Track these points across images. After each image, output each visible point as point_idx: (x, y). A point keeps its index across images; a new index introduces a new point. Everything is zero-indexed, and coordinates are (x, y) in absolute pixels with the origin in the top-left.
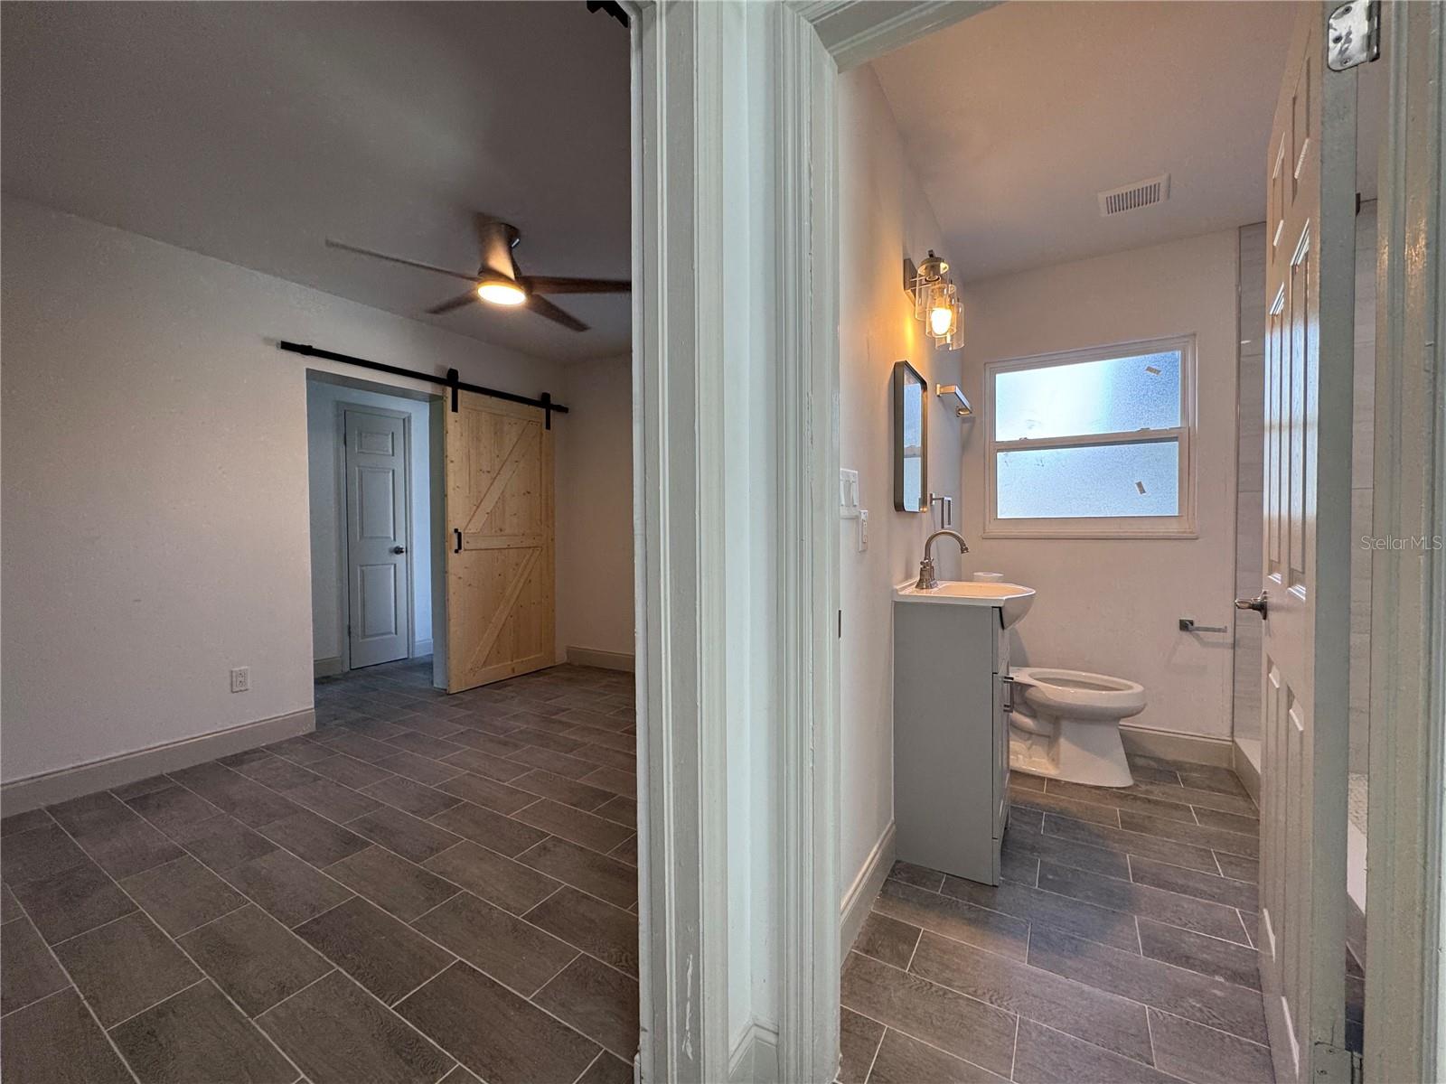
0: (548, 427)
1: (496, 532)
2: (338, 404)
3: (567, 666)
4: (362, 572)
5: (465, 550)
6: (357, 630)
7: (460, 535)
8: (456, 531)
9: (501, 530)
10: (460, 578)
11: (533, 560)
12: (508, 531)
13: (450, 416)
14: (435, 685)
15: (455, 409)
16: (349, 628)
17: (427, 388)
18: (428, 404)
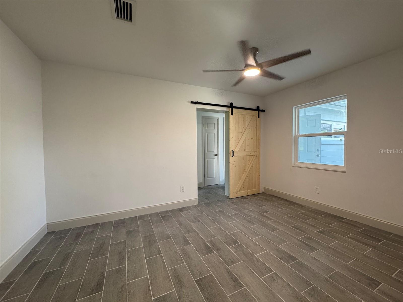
0: (259, 117)
1: (243, 151)
2: (203, 117)
3: (264, 194)
4: (208, 161)
5: (235, 156)
6: (206, 176)
7: (233, 152)
8: (232, 150)
9: (244, 150)
10: (233, 164)
11: (254, 160)
12: (246, 150)
13: (231, 116)
14: (226, 195)
15: (232, 114)
16: (205, 175)
17: (224, 109)
18: (224, 114)
